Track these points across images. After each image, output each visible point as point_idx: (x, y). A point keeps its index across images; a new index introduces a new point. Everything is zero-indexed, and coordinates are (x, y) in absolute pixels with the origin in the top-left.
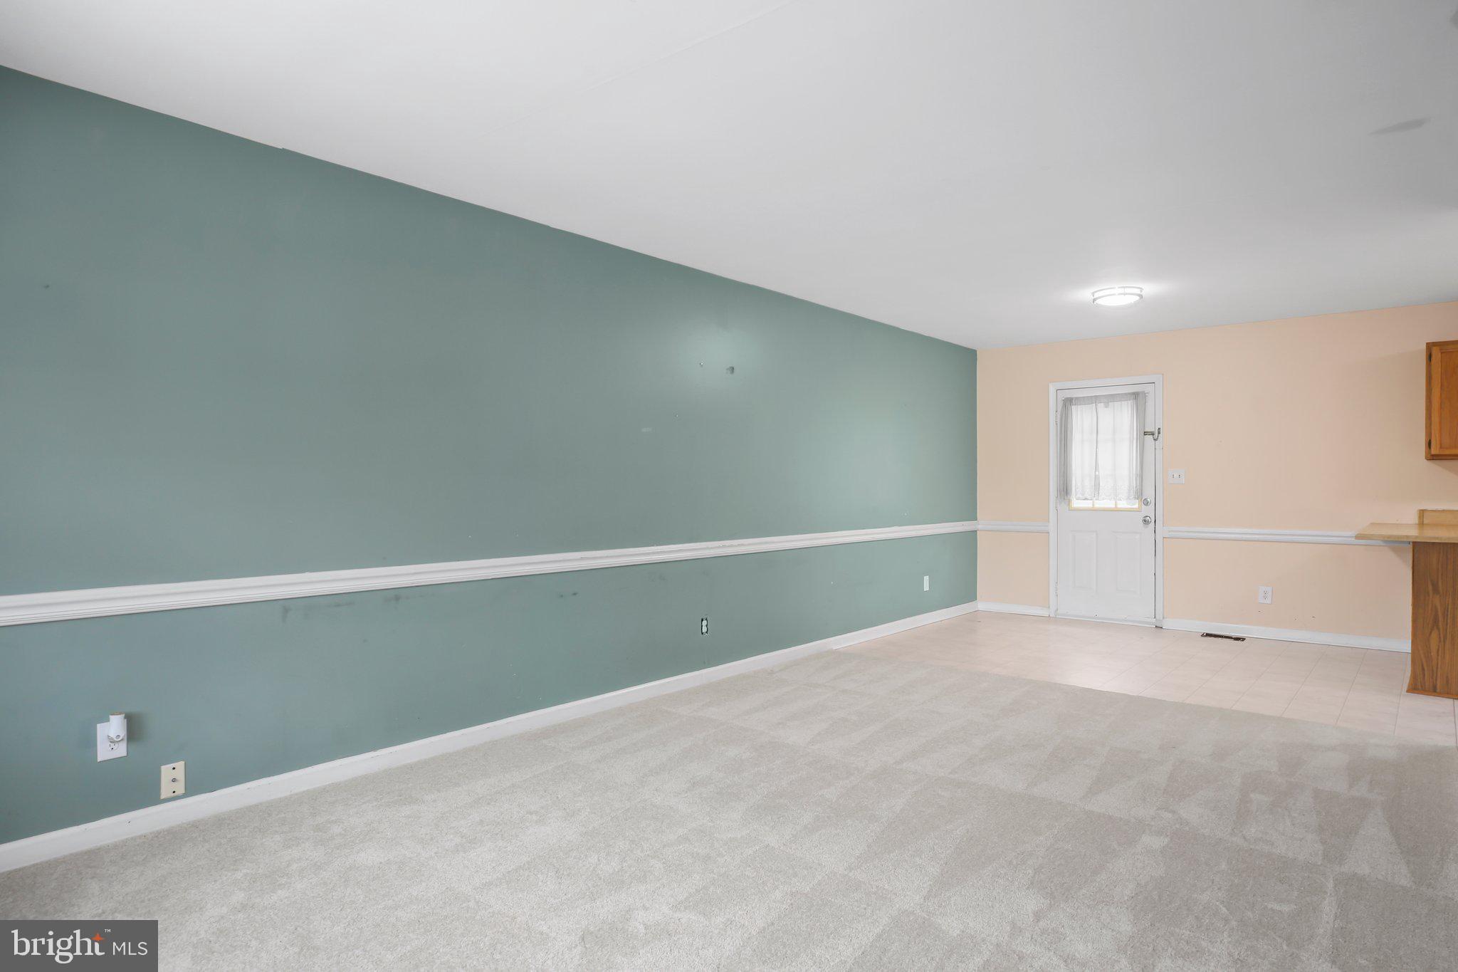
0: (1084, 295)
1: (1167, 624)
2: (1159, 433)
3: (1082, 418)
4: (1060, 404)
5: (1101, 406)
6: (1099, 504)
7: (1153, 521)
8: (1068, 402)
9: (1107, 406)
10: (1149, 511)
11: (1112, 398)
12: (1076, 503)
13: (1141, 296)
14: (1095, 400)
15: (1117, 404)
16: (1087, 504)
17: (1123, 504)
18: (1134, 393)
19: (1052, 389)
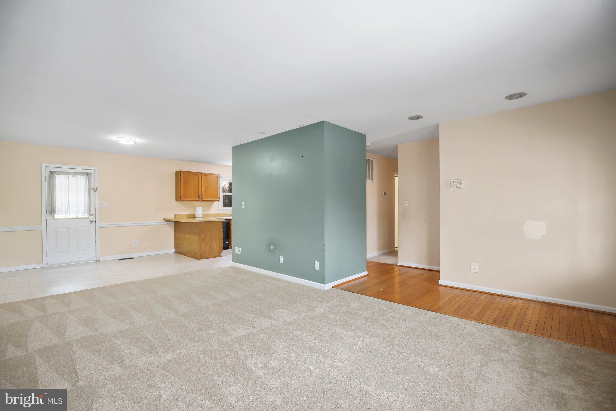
0: (113, 138)
1: (101, 259)
2: (97, 189)
3: (60, 181)
4: (48, 174)
5: (70, 176)
6: (69, 216)
7: (94, 222)
8: (52, 174)
9: (73, 176)
10: (93, 218)
11: (77, 174)
12: (56, 216)
13: (136, 142)
14: (68, 173)
15: (79, 177)
16: (63, 216)
17: (80, 216)
18: (86, 173)
19: (43, 166)
